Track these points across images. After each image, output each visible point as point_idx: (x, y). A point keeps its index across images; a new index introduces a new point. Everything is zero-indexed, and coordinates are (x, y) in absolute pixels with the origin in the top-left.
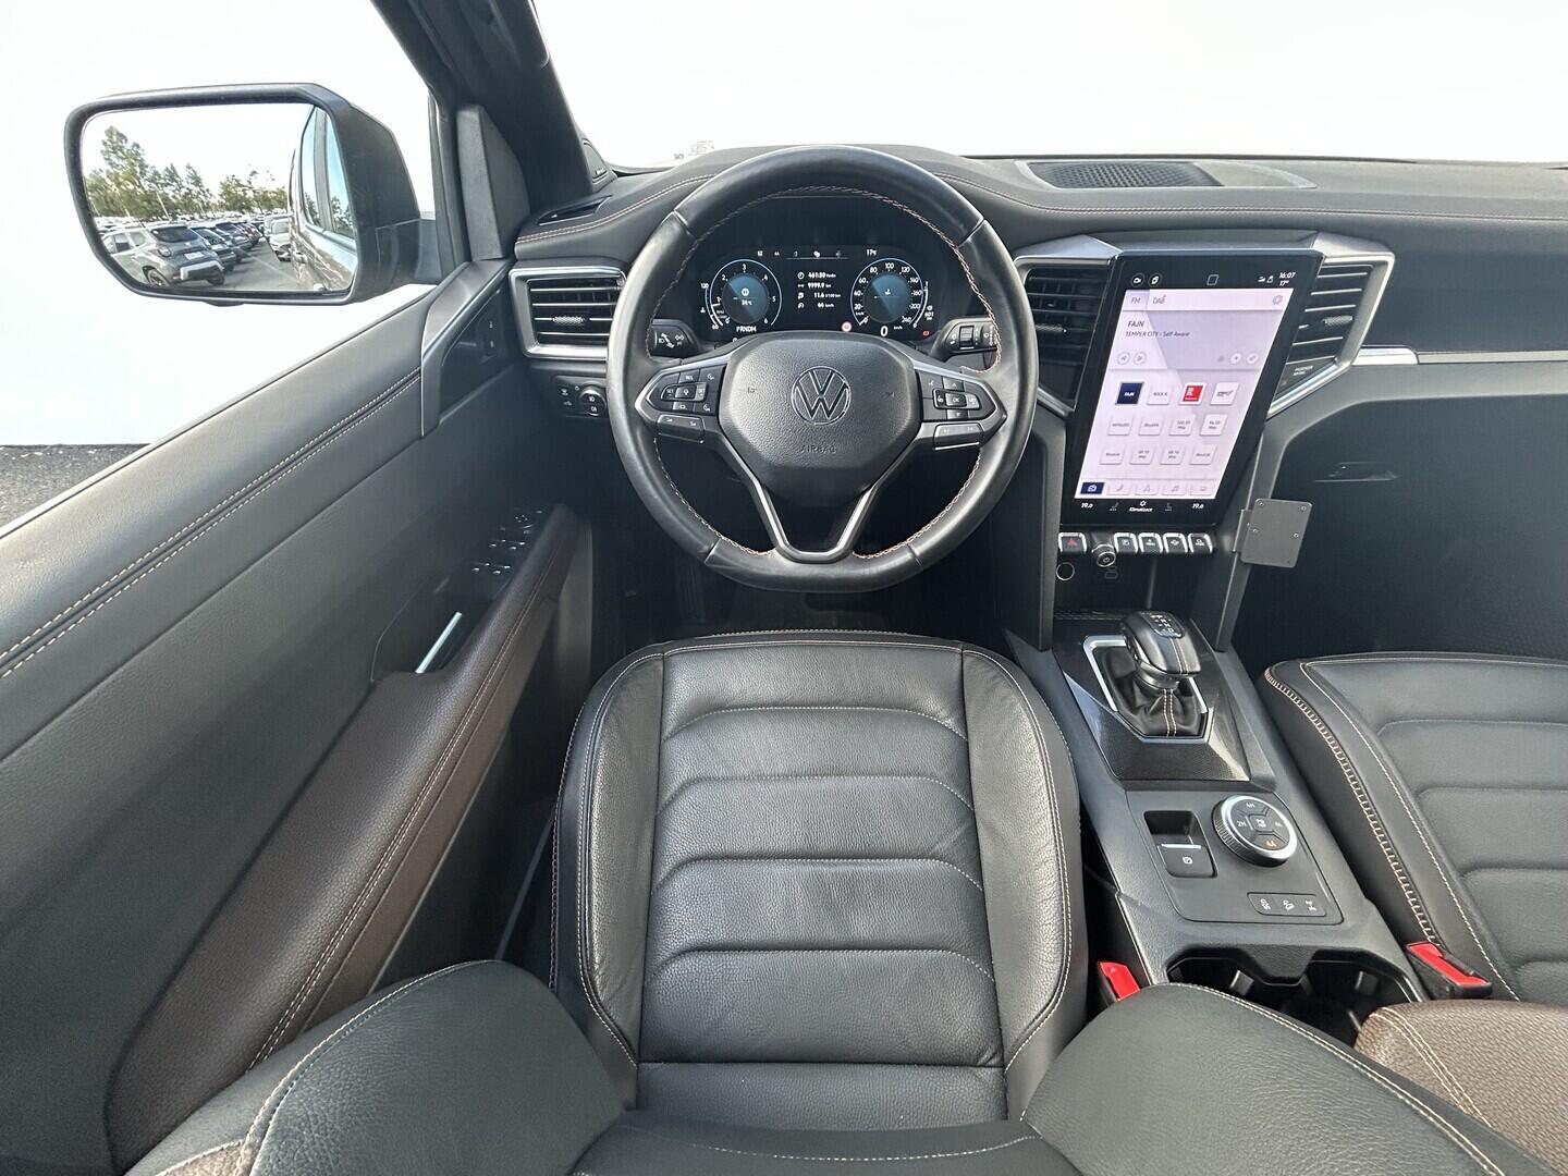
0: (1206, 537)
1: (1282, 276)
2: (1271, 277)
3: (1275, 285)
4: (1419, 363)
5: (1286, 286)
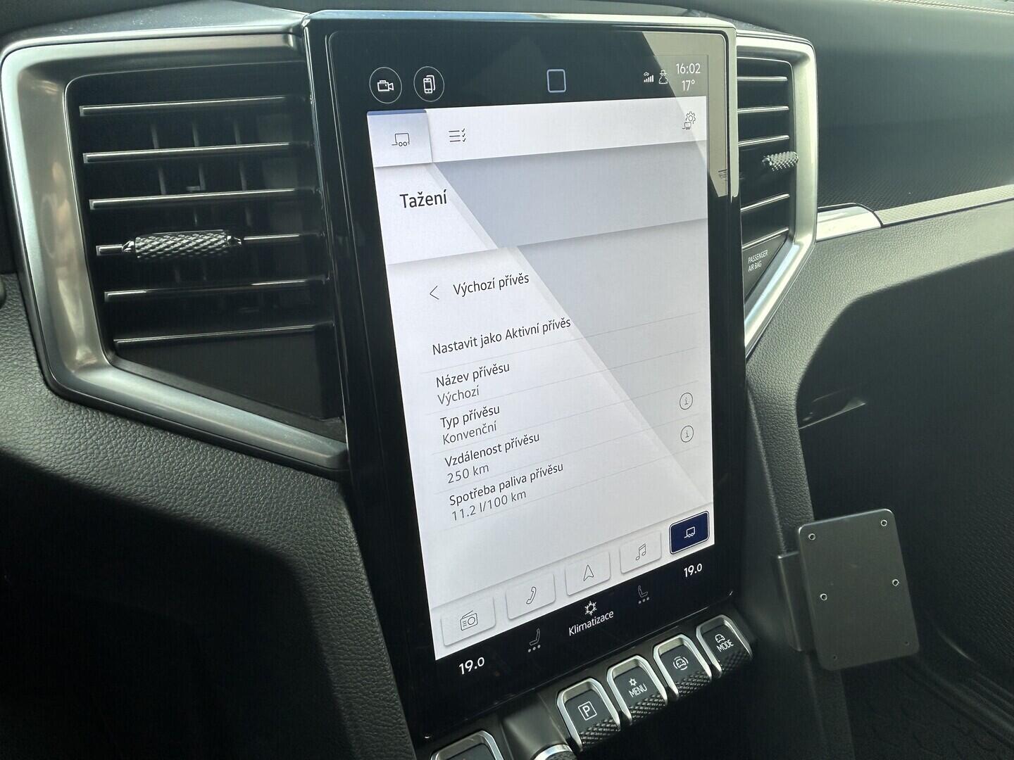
0: (728, 623)
1: (681, 69)
2: (663, 74)
4: (883, 226)
5: (693, 93)
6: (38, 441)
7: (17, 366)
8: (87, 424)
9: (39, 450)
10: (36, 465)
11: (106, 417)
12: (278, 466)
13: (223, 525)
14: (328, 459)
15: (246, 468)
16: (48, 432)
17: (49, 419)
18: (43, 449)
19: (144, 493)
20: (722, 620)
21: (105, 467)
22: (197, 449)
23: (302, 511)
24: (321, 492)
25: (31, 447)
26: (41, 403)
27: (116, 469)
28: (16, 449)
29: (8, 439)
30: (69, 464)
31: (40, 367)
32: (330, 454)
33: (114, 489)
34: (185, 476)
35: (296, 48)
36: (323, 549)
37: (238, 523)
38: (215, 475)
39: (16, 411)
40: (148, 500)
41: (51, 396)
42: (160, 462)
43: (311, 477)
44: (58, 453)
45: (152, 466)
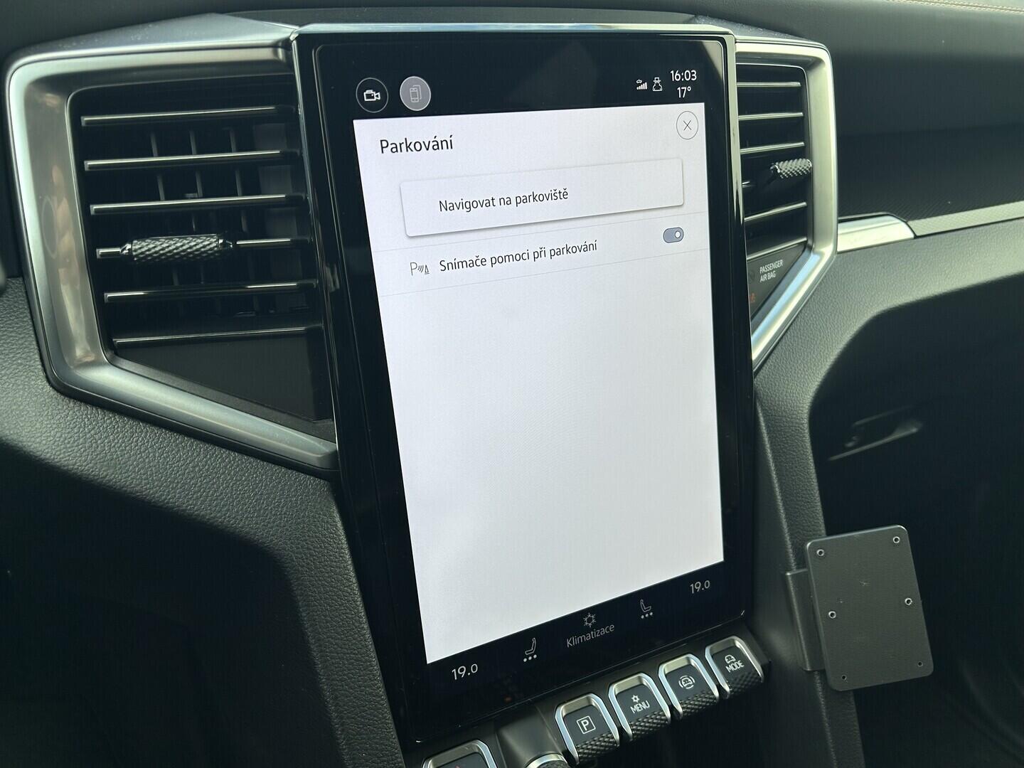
0: (739, 644)
1: (676, 76)
2: (657, 81)
3: (669, 96)
4: (916, 237)
5: (689, 99)
6: (39, 435)
7: (21, 364)
8: (86, 420)
9: (40, 443)
10: (37, 457)
11: (105, 413)
12: (270, 465)
13: (214, 518)
14: (318, 458)
15: (238, 466)
16: (49, 426)
17: (50, 414)
18: (44, 442)
19: (139, 485)
20: (733, 640)
21: (102, 460)
22: (191, 446)
23: (291, 507)
24: (311, 491)
25: (33, 439)
26: (42, 399)
27: (113, 462)
28: (19, 441)
29: (12, 432)
30: (69, 455)
31: (43, 365)
32: (321, 454)
33: (110, 481)
34: (178, 472)
35: (285, 60)
36: (312, 545)
37: (229, 517)
38: (208, 470)
39: (19, 406)
40: (142, 492)
41: (53, 392)
42: (155, 457)
43: (302, 476)
44: (58, 446)
45: (147, 460)
